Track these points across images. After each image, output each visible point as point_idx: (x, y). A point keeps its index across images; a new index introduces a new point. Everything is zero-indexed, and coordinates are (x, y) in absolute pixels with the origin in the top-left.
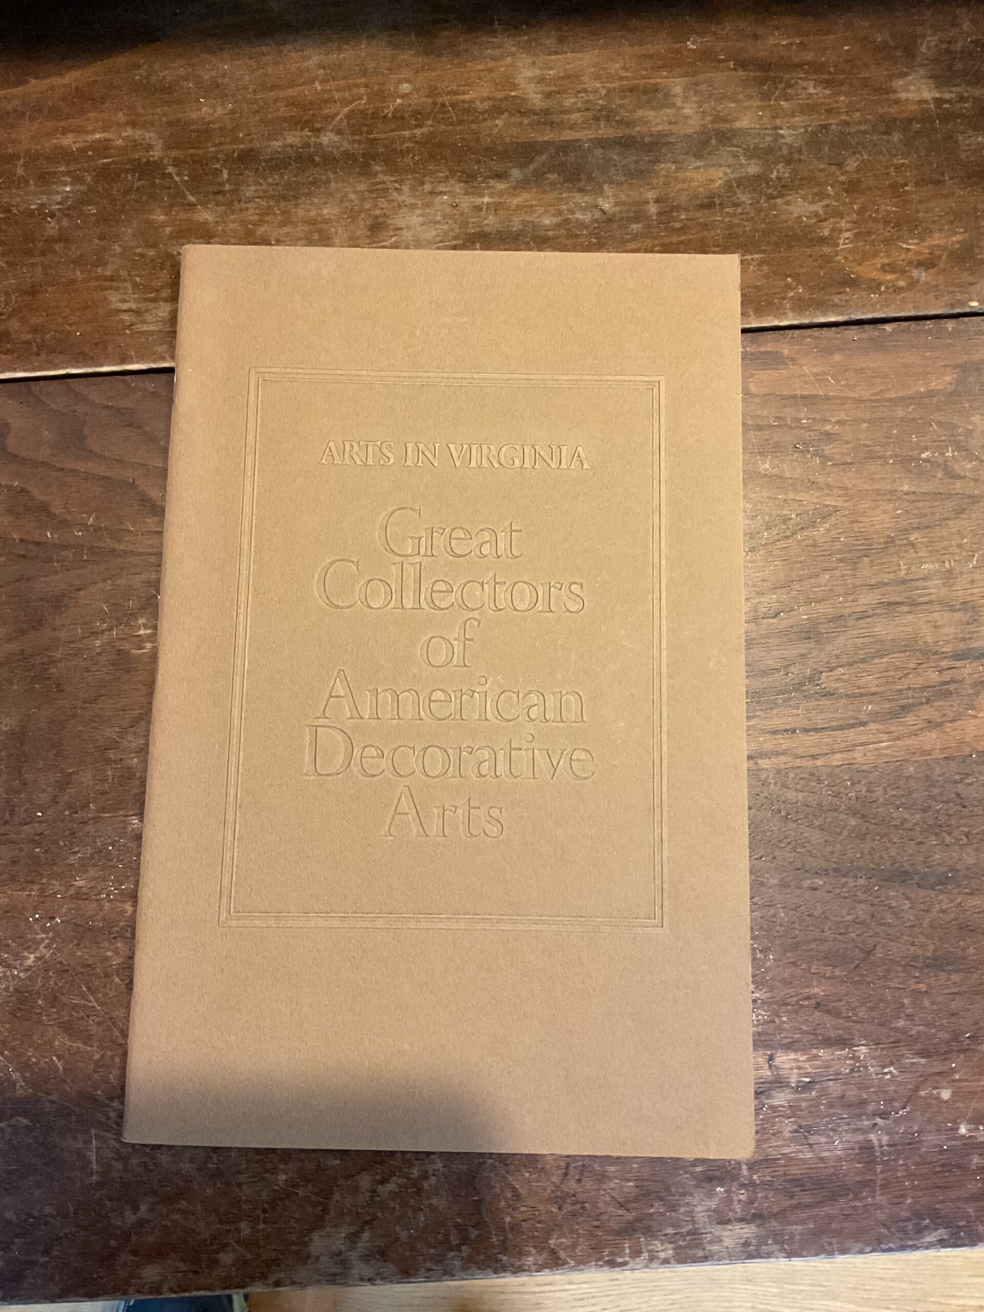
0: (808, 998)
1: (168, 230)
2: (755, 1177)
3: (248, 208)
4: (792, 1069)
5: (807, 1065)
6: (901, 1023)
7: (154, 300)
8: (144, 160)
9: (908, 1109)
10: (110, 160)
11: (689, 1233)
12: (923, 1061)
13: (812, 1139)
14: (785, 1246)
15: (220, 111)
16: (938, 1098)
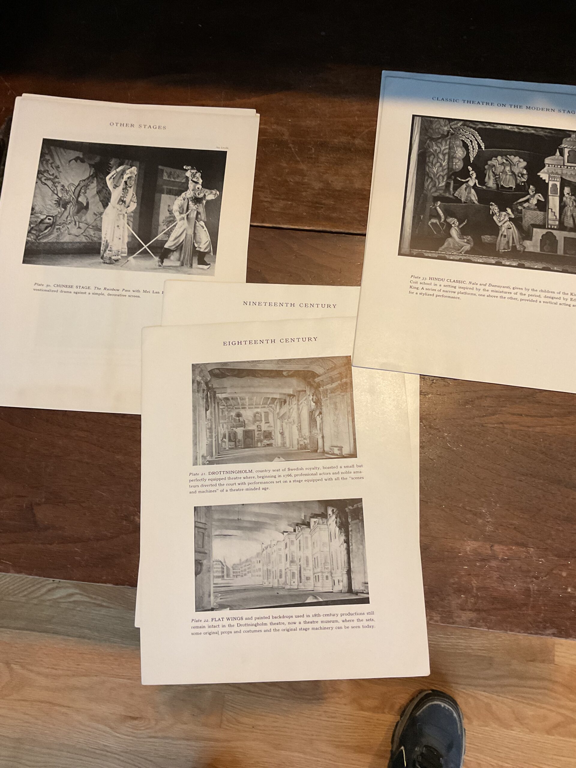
0: (511, 525)
1: (287, 170)
2: (479, 594)
3: (321, 166)
4: (500, 552)
5: (507, 552)
6: (549, 541)
7: (278, 199)
8: (280, 140)
9: (547, 577)
10: (266, 137)
11: (447, 611)
12: (556, 558)
13: (505, 582)
14: (487, 624)
15: (314, 123)
16: (561, 575)
